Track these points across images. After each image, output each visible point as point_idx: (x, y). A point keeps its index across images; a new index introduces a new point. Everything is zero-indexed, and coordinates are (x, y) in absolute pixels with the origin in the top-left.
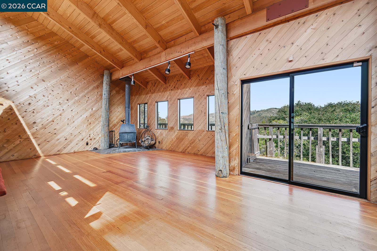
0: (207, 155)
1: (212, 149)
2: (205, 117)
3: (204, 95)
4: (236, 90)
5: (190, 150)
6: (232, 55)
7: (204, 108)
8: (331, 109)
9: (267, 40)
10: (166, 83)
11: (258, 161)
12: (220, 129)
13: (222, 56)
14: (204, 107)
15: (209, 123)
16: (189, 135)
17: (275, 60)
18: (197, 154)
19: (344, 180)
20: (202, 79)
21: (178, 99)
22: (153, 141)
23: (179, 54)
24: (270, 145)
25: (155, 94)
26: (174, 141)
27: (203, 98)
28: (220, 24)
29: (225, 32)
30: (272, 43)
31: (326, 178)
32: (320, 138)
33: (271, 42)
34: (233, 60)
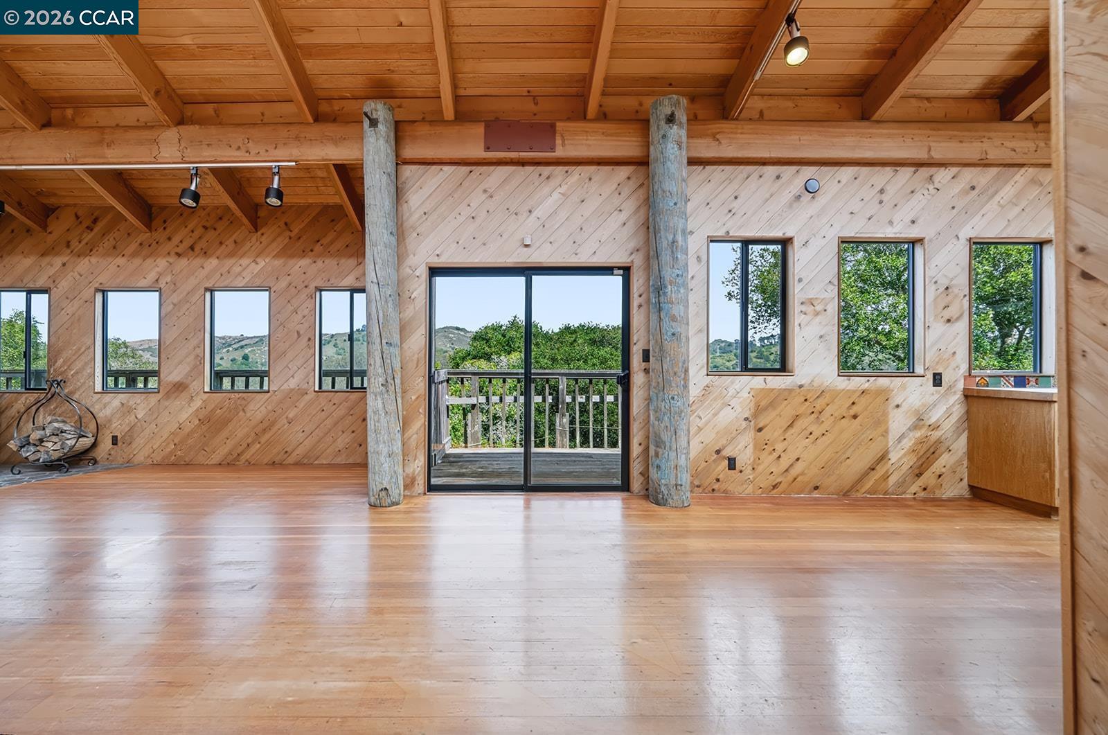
0: (316, 462)
1: (334, 442)
2: (312, 351)
3: (306, 287)
4: (418, 290)
5: (253, 455)
6: (406, 202)
7: (306, 325)
8: (570, 339)
9: (485, 191)
10: (151, 228)
11: (452, 459)
12: (382, 385)
13: (387, 201)
14: (306, 320)
15: (323, 368)
16: (251, 407)
17: (499, 237)
18: (281, 464)
19: (600, 470)
20: (300, 238)
21: (207, 289)
22: (85, 439)
23: (238, 153)
24: (473, 420)
25: (94, 260)
26: (187, 430)
27: (303, 296)
28: (381, 119)
29: (393, 143)
30: (494, 199)
31: (576, 472)
32: (562, 398)
33: (491, 197)
34: (411, 215)
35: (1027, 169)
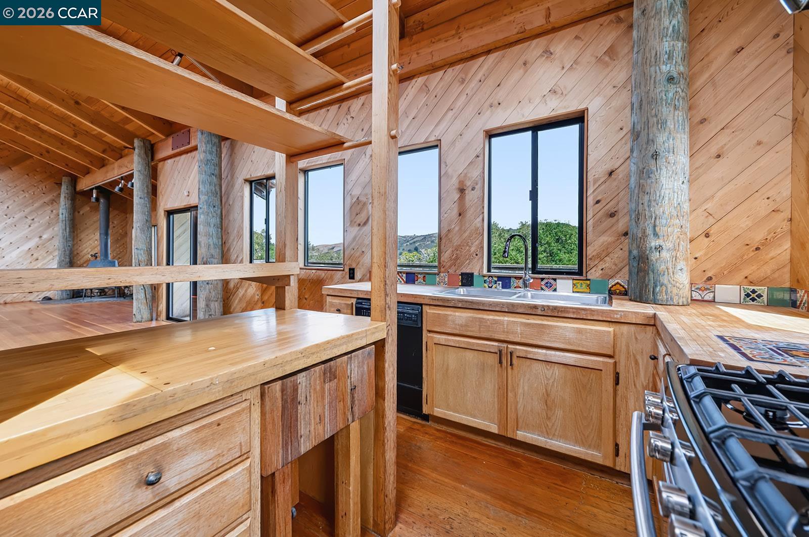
28: (136, 147)
29: (144, 156)
35: (416, 79)
